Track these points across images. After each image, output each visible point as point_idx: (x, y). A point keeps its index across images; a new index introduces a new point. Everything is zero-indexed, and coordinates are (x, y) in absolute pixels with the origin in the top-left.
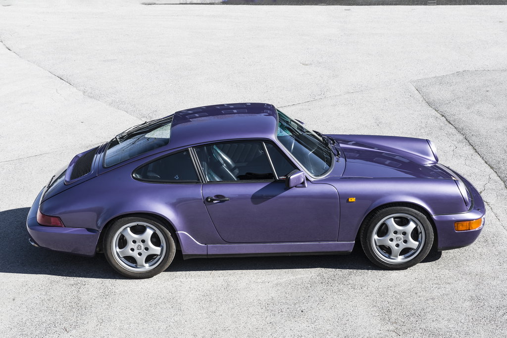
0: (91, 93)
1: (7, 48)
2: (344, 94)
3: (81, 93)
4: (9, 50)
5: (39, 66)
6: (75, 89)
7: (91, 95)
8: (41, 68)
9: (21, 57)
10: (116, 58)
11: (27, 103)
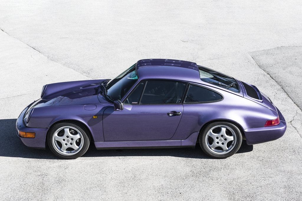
0: (52, 58)
1: (1, 30)
2: (208, 60)
3: (46, 58)
4: (3, 31)
5: (21, 41)
6: (42, 55)
9: (10, 35)
10: (68, 36)
11: (13, 64)
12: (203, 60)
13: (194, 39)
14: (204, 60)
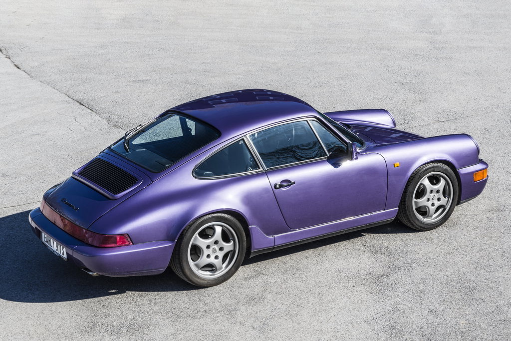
0: (118, 122)
1: (16, 66)
2: (434, 124)
3: (105, 122)
4: (18, 68)
5: (54, 88)
6: (97, 117)
7: (118, 124)
8: (56, 91)
9: (32, 77)
10: (148, 78)
11: (39, 134)
12: (424, 123)
13: (405, 81)
14: (426, 124)
